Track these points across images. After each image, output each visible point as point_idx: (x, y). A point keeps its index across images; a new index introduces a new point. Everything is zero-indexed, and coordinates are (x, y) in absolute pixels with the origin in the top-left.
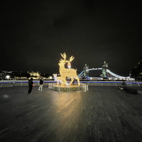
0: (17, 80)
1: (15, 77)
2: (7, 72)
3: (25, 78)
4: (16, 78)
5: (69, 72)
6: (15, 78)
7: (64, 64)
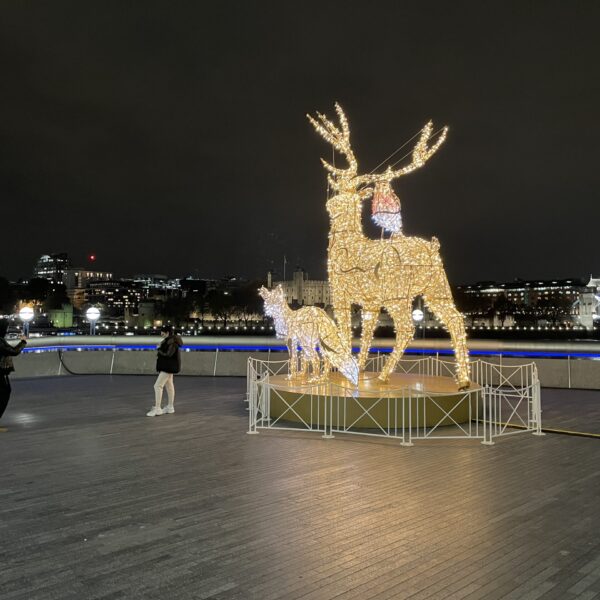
0: (205, 333)
1: (194, 315)
2: (157, 286)
3: (249, 318)
4: (202, 322)
5: (378, 266)
6: (192, 320)
7: (357, 197)
